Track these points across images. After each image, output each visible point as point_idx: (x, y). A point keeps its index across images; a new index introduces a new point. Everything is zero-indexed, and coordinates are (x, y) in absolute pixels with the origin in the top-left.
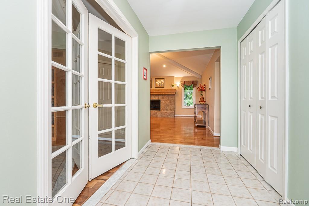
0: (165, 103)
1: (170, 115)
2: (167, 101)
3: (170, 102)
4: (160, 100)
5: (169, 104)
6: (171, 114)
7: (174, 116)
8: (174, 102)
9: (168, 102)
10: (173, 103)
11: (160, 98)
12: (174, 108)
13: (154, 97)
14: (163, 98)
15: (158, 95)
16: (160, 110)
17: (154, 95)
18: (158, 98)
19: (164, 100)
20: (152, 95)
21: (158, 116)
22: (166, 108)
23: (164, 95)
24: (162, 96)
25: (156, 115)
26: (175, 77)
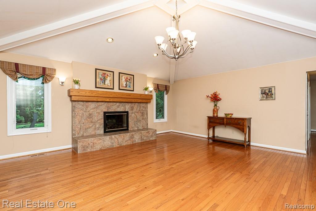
0: (135, 116)
1: (152, 136)
2: (137, 112)
3: (142, 114)
4: (128, 112)
5: (141, 118)
6: (154, 134)
8: (147, 114)
9: (139, 116)
10: (146, 116)
11: (127, 107)
12: (147, 124)
13: (118, 107)
14: (132, 109)
15: (124, 104)
16: (128, 130)
17: (118, 104)
18: (125, 108)
19: (134, 111)
20: (115, 103)
21: (135, 141)
22: (137, 125)
23: (134, 104)
24: (130, 104)
25: (134, 139)
26: (147, 76)
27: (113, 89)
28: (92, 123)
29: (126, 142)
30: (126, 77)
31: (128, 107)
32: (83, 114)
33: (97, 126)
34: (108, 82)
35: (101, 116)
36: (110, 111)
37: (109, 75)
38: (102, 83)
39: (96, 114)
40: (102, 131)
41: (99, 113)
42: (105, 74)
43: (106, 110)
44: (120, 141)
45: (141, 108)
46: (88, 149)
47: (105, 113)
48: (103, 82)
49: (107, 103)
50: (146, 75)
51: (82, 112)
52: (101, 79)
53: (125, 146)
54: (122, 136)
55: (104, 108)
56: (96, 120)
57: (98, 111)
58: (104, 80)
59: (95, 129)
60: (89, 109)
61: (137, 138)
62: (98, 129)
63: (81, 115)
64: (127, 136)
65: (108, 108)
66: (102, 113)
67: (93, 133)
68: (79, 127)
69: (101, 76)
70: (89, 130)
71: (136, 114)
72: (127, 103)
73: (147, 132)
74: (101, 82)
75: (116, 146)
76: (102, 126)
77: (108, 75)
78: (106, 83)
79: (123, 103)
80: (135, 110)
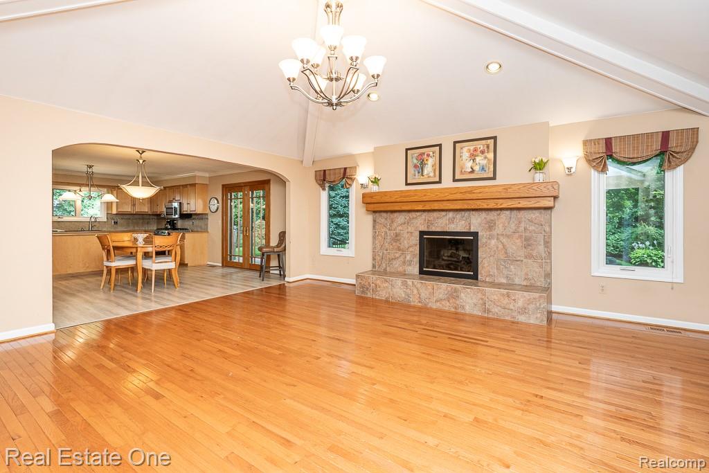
0: (500, 246)
1: (523, 311)
2: (508, 236)
3: (528, 243)
4: (476, 234)
5: (522, 253)
6: (531, 307)
7: (550, 313)
8: (547, 244)
9: (514, 246)
10: (541, 248)
11: (475, 223)
12: (548, 275)
13: (452, 221)
14: (491, 226)
15: (467, 214)
16: (477, 279)
17: (451, 214)
18: (470, 224)
19: (494, 233)
20: (444, 213)
21: (463, 307)
22: (505, 272)
23: (495, 213)
24: (484, 215)
25: (457, 302)
26: (551, 125)
27: (440, 182)
28: (399, 250)
29: (437, 301)
30: (472, 148)
31: (479, 220)
32: (386, 233)
33: (408, 258)
34: (428, 170)
35: (415, 239)
36: (433, 229)
37: (431, 153)
38: (417, 174)
39: (406, 235)
40: (416, 270)
41: (411, 233)
42: (424, 154)
43: (424, 228)
44: (423, 295)
45: (523, 225)
46: (369, 294)
47: (422, 233)
48: (419, 173)
49: (426, 214)
50: (547, 123)
51: (384, 230)
52: (416, 166)
53: (436, 310)
54: (429, 287)
55: (421, 223)
56: (407, 246)
57: (410, 230)
58: (421, 167)
59: (404, 262)
60: (395, 225)
61: (470, 301)
62: (410, 264)
63: (383, 234)
64: (441, 288)
65: (429, 223)
66: (418, 234)
67: (400, 269)
68: (381, 254)
69: (415, 161)
70: (394, 262)
71: (504, 240)
72: (474, 212)
73: (503, 295)
74: (417, 172)
75: (416, 304)
76: (417, 259)
77: (428, 155)
78: (425, 172)
79: (463, 213)
80: (499, 229)
